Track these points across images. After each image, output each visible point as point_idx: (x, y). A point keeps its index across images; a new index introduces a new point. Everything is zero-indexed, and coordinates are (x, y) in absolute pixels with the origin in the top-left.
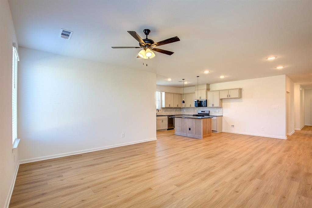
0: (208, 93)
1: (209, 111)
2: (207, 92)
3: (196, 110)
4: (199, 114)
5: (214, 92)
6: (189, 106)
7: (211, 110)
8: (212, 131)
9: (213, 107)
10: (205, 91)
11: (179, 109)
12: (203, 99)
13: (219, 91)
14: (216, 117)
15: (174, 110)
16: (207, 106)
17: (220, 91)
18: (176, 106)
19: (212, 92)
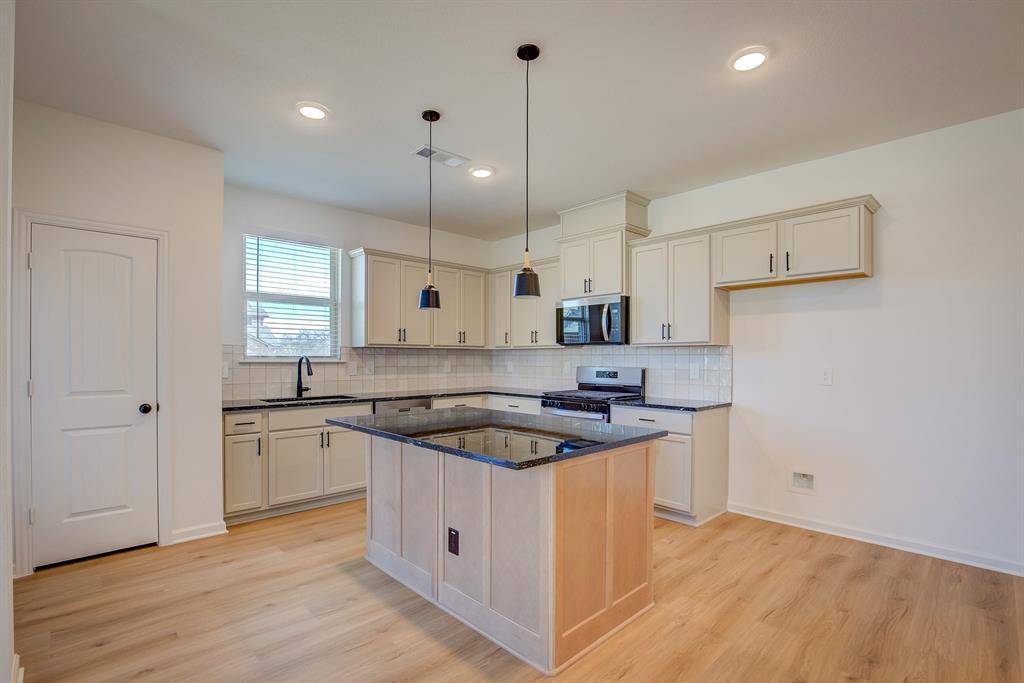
0: (634, 251)
1: (644, 372)
2: (628, 246)
3: (567, 365)
4: (583, 387)
5: (672, 243)
6: (527, 342)
7: (654, 364)
8: (659, 508)
9: (668, 343)
10: (616, 240)
11: (479, 361)
12: (608, 291)
13: (710, 230)
14: (688, 415)
15: (448, 363)
16: (627, 341)
17: (717, 235)
18: (454, 342)
19: (663, 245)
